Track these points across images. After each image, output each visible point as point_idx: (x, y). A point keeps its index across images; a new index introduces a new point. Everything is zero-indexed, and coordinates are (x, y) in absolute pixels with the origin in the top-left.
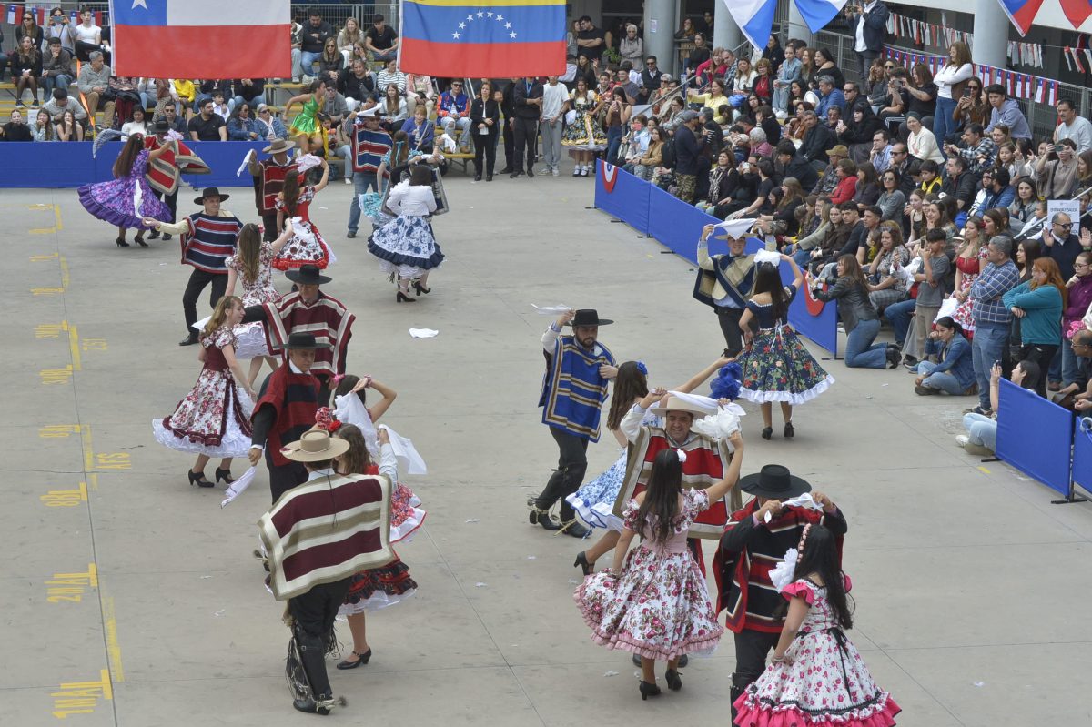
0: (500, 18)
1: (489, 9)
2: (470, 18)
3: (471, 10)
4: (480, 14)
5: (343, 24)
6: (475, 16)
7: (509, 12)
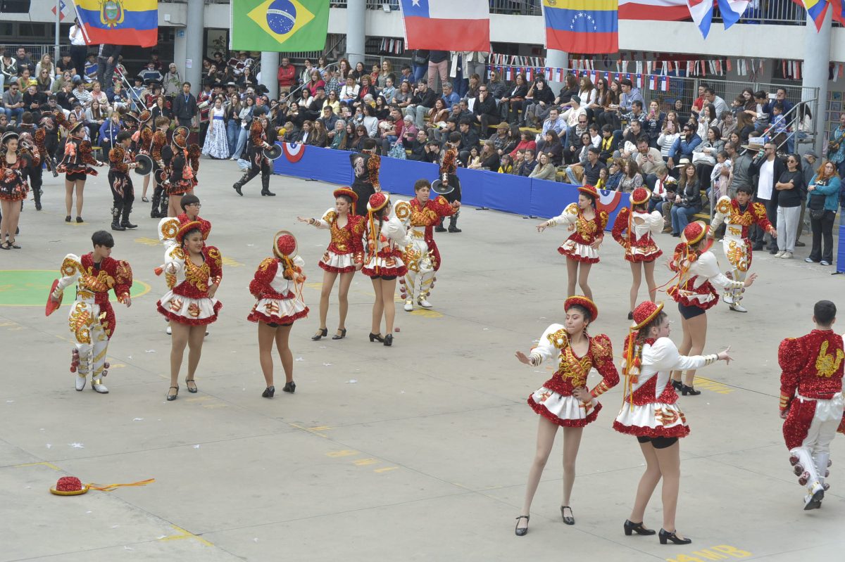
0: (589, 17)
1: (585, 12)
2: (576, 17)
3: (575, 12)
4: (581, 15)
5: (39, 58)
6: (578, 16)
7: (594, 13)
